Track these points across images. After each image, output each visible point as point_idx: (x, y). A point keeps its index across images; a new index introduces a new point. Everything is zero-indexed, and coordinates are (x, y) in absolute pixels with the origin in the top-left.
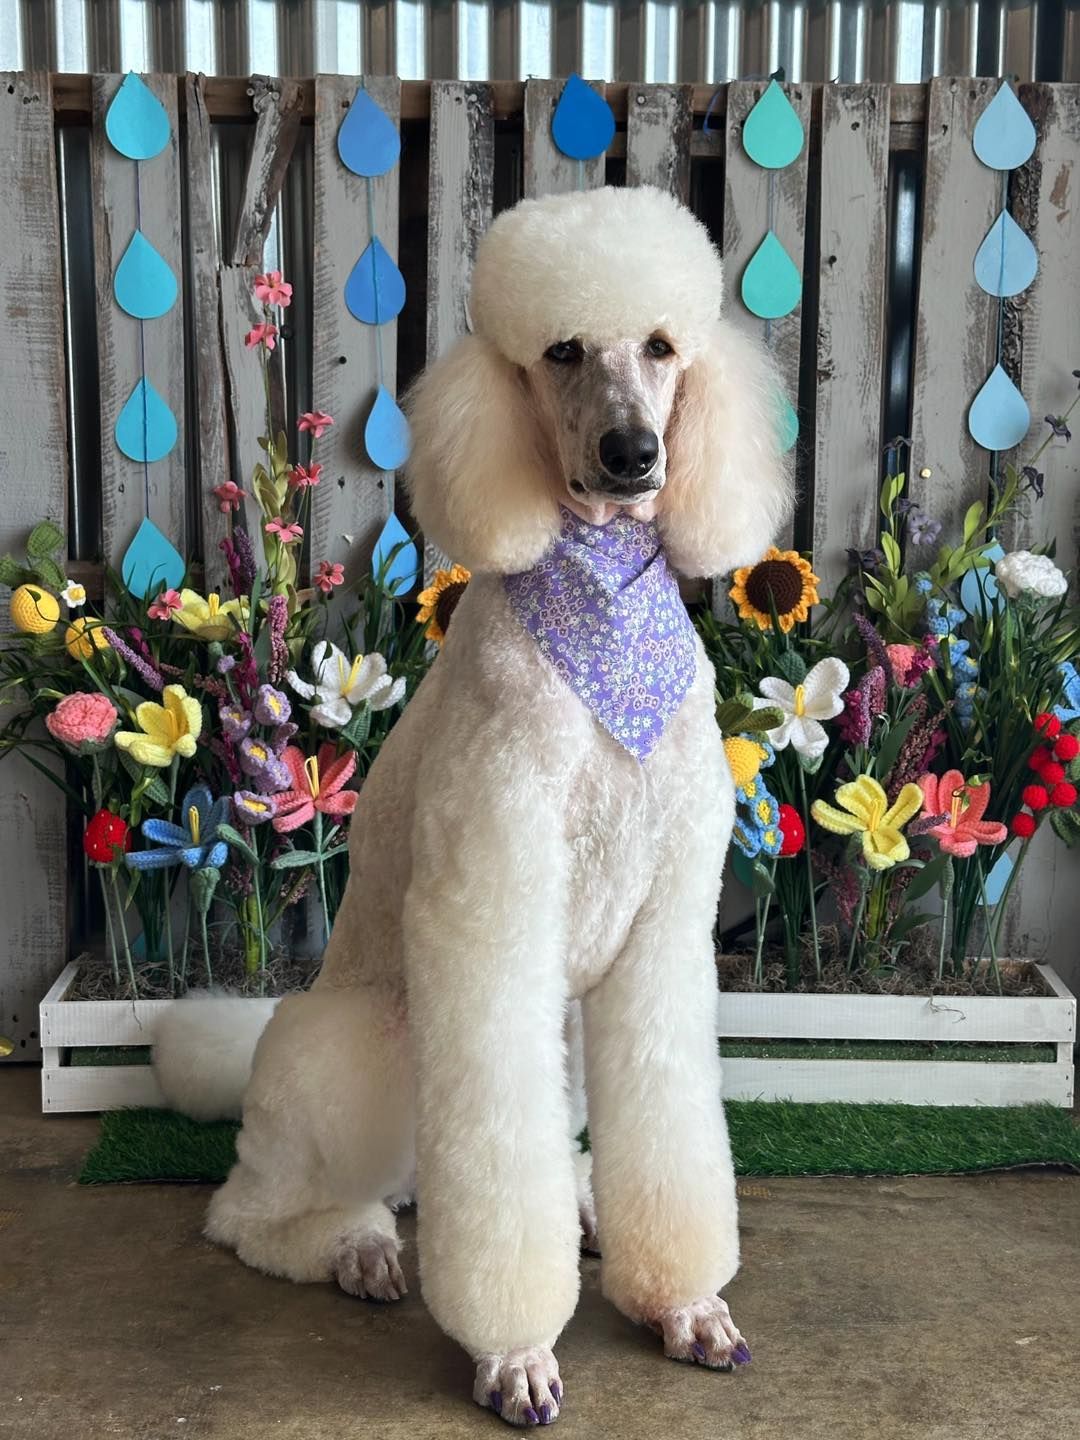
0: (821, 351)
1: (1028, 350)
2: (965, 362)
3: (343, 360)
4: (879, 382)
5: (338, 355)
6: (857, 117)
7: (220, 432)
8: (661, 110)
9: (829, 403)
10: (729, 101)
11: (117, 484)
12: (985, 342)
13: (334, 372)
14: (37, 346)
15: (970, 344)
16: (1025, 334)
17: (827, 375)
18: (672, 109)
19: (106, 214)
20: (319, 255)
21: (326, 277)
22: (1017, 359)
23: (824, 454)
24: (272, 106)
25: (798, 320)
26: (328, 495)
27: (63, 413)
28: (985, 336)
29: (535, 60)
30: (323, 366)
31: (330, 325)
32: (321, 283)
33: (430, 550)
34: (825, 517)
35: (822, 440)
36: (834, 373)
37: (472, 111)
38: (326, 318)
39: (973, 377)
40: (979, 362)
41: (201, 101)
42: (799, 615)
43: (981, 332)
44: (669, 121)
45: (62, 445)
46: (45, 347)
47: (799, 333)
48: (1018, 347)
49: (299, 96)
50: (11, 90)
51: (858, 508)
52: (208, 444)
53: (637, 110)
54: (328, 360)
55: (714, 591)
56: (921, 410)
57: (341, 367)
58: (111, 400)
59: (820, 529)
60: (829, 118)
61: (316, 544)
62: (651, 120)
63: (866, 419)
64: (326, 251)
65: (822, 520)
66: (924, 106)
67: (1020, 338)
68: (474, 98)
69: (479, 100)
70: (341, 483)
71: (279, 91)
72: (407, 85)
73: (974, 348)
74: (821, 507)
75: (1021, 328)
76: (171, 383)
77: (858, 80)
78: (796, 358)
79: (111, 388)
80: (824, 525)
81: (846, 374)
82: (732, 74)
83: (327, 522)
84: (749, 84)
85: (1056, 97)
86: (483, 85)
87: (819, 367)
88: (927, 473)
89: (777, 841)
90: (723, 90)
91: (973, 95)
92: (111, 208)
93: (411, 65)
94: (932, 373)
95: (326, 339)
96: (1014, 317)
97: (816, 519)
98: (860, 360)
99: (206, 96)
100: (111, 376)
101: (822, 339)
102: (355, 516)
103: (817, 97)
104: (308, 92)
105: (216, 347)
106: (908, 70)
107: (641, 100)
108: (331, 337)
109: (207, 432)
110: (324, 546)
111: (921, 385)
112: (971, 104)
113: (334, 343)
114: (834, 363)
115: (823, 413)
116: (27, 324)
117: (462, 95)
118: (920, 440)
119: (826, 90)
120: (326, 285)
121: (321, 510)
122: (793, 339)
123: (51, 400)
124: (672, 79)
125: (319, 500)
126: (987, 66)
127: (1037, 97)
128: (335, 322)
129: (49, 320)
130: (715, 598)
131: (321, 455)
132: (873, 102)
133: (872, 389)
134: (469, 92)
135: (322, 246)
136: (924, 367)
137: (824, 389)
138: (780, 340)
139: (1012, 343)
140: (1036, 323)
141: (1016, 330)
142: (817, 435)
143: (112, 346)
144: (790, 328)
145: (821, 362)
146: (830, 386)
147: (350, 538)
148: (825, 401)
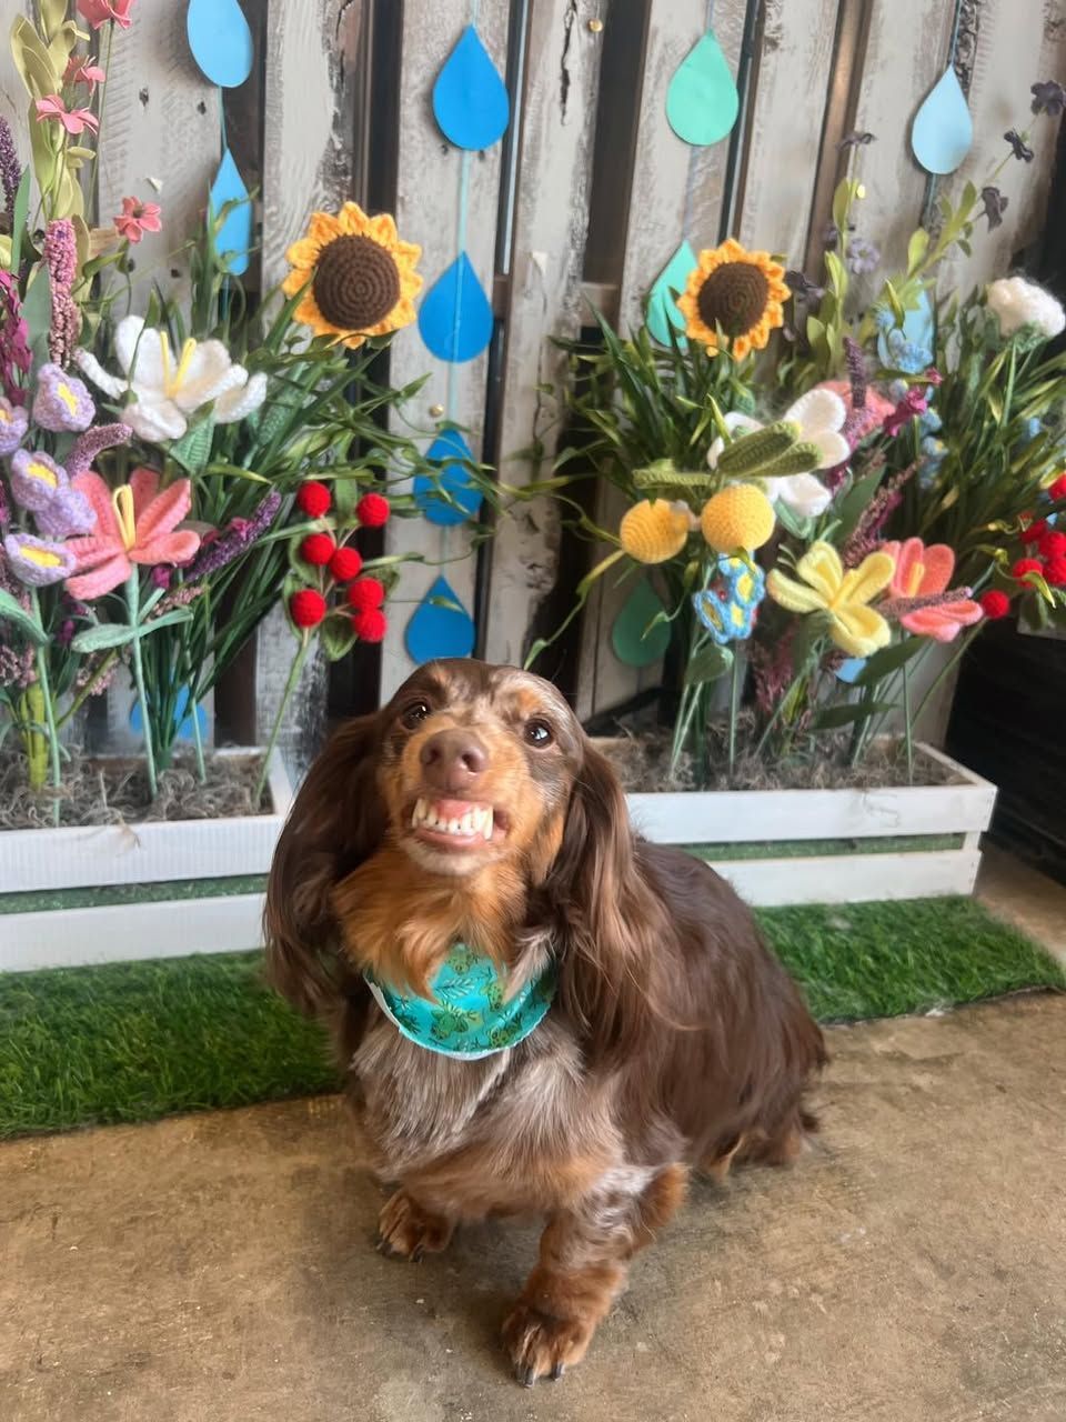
0: (771, 10)
1: (982, 55)
2: (915, 58)
4: (828, 65)
9: (773, 82)
12: (939, 38)
15: (923, 36)
16: (981, 35)
17: (774, 44)
22: (968, 65)
23: (760, 153)
26: (123, 115)
28: (939, 30)
33: (272, 214)
34: (753, 231)
35: (761, 131)
36: (782, 43)
39: (923, 80)
40: (930, 61)
42: (758, 339)
43: (935, 24)
48: (972, 50)
51: (789, 225)
56: (865, 111)
63: (809, 111)
65: (750, 235)
67: (975, 36)
70: (144, 98)
73: (927, 42)
74: (751, 218)
75: (977, 27)
78: (740, 15)
80: (751, 241)
81: (795, 47)
83: (123, 154)
87: (767, 33)
88: (861, 192)
89: (746, 621)
94: (882, 66)
96: (973, 12)
97: (743, 233)
98: (813, 31)
102: (164, 150)
110: (120, 190)
111: (870, 77)
114: (783, 31)
115: (765, 95)
121: (115, 135)
125: (111, 119)
133: (821, 72)
136: (875, 56)
137: (770, 61)
139: (965, 44)
140: (992, 24)
141: (972, 28)
142: (755, 123)
145: (770, 25)
146: (777, 59)
147: (158, 183)
148: (768, 79)
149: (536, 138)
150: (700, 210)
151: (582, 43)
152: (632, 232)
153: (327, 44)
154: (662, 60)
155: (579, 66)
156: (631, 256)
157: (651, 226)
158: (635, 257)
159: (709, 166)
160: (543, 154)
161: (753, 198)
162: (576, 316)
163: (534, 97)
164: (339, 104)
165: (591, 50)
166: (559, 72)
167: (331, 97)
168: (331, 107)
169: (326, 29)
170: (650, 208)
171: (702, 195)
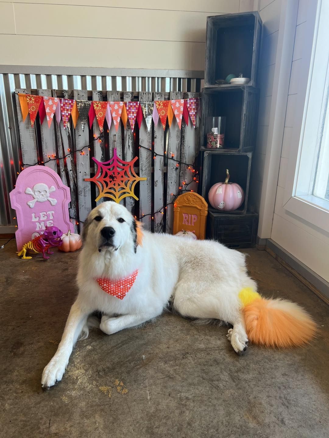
0: (155, 134)
2: (176, 136)
3: (80, 135)
4: (164, 139)
5: (79, 134)
6: (159, 97)
7: (61, 147)
8: (129, 96)
9: (156, 142)
10: (139, 94)
11: (45, 155)
12: (179, 133)
13: (79, 137)
14: (31, 133)
16: (185, 132)
17: (156, 138)
18: (130, 96)
22: (184, 135)
24: (67, 95)
27: (36, 144)
29: (109, 88)
30: (77, 136)
37: (99, 96)
38: (77, 129)
39: (177, 138)
40: (178, 136)
41: (55, 94)
43: (179, 131)
44: (130, 98)
45: (36, 149)
46: (32, 134)
49: (71, 93)
50: (24, 92)
52: (59, 149)
53: (125, 96)
56: (170, 143)
58: (43, 142)
59: (155, 162)
60: (155, 97)
61: (78, 164)
62: (127, 97)
63: (162, 145)
66: (169, 96)
68: (99, 93)
69: (100, 94)
70: (81, 155)
71: (68, 92)
72: (88, 91)
73: (177, 134)
76: (53, 139)
77: (160, 91)
78: (151, 135)
81: (159, 138)
82: (140, 90)
83: (79, 161)
84: (142, 92)
85: (189, 95)
86: (101, 91)
88: (171, 153)
90: (138, 93)
91: (177, 94)
93: (89, 88)
94: (172, 137)
96: (183, 129)
98: (161, 135)
99: (56, 93)
100: (43, 138)
101: (155, 132)
102: (84, 160)
103: (153, 94)
104: (72, 92)
105: (60, 133)
106: (167, 90)
107: (126, 94)
108: (78, 132)
109: (59, 147)
111: (170, 139)
112: (176, 95)
113: (79, 132)
114: (157, 136)
115: (155, 144)
116: (29, 130)
117: (97, 93)
118: (170, 148)
119: (154, 93)
121: (78, 159)
122: (150, 132)
123: (34, 142)
124: (131, 91)
125: (78, 157)
126: (179, 90)
127: (186, 95)
128: (79, 129)
129: (32, 129)
130: (140, 172)
132: (161, 95)
133: (162, 140)
134: (98, 93)
137: (155, 140)
139: (183, 133)
143: (43, 133)
145: (155, 136)
147: (83, 163)
149: (126, 153)
151: (131, 141)
153: (101, 146)
154: (141, 141)
155: (130, 144)
160: (127, 155)
163: (125, 148)
164: (102, 152)
165: (132, 142)
166: (128, 145)
167: (101, 152)
168: (102, 153)
169: (100, 145)
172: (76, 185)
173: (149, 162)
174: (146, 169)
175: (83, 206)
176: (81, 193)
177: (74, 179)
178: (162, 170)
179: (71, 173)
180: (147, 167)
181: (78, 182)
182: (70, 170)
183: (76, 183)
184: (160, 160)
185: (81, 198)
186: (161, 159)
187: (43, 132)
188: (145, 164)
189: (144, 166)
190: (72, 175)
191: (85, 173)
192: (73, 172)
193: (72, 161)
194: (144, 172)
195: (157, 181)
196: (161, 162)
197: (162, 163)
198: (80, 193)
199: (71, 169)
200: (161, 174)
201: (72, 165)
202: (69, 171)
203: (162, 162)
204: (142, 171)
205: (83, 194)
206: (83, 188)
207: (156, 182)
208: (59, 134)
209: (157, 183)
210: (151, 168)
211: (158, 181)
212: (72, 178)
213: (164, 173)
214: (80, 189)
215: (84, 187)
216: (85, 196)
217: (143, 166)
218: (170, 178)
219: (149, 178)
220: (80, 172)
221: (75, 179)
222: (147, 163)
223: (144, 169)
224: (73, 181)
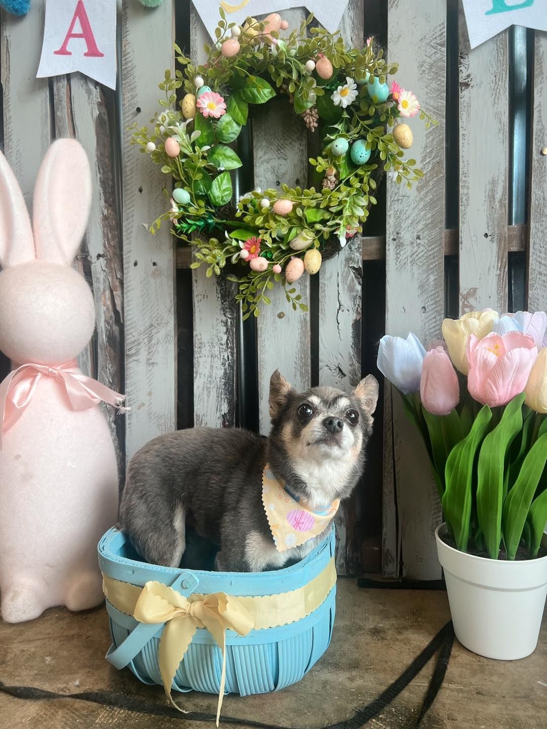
0: (462, 68)
3: (139, 110)
4: (507, 86)
5: (136, 107)
9: (469, 106)
13: (135, 119)
17: (467, 85)
19: (7, 40)
20: (125, 46)
21: (130, 59)
23: (466, 145)
25: (444, 49)
26: (132, 199)
30: (129, 116)
31: (132, 89)
32: (126, 64)
34: (468, 189)
35: (464, 133)
36: (472, 83)
38: (130, 85)
47: (445, 58)
51: (493, 181)
54: (131, 112)
55: (387, 247)
56: (540, 105)
57: (139, 115)
58: (10, 151)
59: (464, 198)
61: (127, 230)
64: (129, 43)
65: (465, 191)
70: (141, 190)
74: (465, 182)
78: (444, 77)
79: (10, 143)
80: (467, 194)
81: (481, 83)
83: (133, 216)
87: (460, 81)
92: (10, 36)
95: (130, 98)
97: (461, 191)
98: (492, 71)
100: (10, 136)
101: (462, 60)
102: (149, 210)
105: (66, 110)
108: (133, 97)
110: (131, 232)
111: (540, 86)
113: (135, 100)
114: (472, 77)
115: (465, 113)
118: (540, 127)
120: (129, 64)
121: (129, 209)
122: (440, 64)
125: (127, 202)
128: (135, 87)
130: (387, 252)
131: (128, 173)
133: (501, 91)
135: (127, 40)
136: (542, 73)
137: (465, 96)
138: (431, 66)
142: (461, 130)
143: (10, 118)
144: (437, 56)
146: (470, 93)
147: (146, 225)
148: (465, 104)
150: (431, 183)
152: (388, 203)
156: (390, 215)
157: (401, 198)
158: (392, 216)
159: (432, 159)
161: (465, 170)
162: (358, 254)
170: (398, 189)
171: (432, 175)
172: (118, 318)
173: (432, 204)
174: (418, 238)
175: (143, 404)
176: (136, 354)
177: (112, 291)
178: (500, 235)
179: (98, 266)
180: (420, 226)
181: (125, 305)
182: (99, 256)
183: (119, 308)
184: (489, 187)
185: (135, 370)
186: (494, 182)
187: (11, 114)
188: (416, 211)
189: (409, 221)
190: (102, 276)
191: (154, 264)
192: (109, 261)
193: (105, 218)
194: (407, 251)
195: (473, 292)
196: (492, 197)
197: (500, 201)
198: (133, 351)
199: (102, 253)
200: (495, 259)
201: (105, 235)
202: (93, 259)
203: (498, 196)
204: (399, 246)
205: (143, 356)
206: (142, 329)
207: (465, 298)
208: (63, 113)
209: (472, 301)
210: (441, 232)
211: (478, 293)
212: (102, 288)
213: (511, 254)
214: (132, 335)
215: (148, 324)
216: (150, 363)
217: (404, 225)
218: (540, 273)
219: (432, 278)
220: (136, 264)
221: (117, 293)
222: (421, 206)
223: (407, 236)
224: (109, 303)
